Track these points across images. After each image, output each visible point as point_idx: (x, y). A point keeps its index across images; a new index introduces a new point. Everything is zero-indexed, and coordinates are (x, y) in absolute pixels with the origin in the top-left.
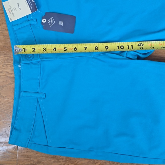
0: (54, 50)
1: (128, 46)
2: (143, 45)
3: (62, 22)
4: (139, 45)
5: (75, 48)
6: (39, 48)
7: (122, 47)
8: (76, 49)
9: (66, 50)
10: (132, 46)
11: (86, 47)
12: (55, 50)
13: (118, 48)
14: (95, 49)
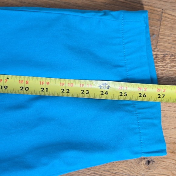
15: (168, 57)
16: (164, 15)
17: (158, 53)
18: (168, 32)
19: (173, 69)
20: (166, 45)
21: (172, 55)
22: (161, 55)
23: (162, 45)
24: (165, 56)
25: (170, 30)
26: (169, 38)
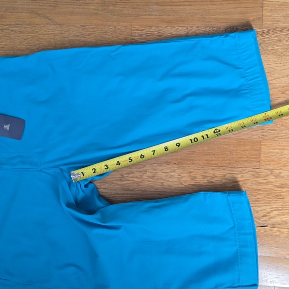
0: (117, 164)
1: (203, 136)
2: (219, 131)
3: (9, 126)
4: (214, 132)
5: (141, 156)
6: (100, 167)
7: (196, 140)
8: (143, 156)
9: (132, 160)
10: (207, 135)
11: (154, 151)
12: (119, 164)
13: (192, 142)
14: (165, 150)
15: (272, 31)
16: (264, 2)
17: (264, 29)
18: (269, 14)
19: (276, 38)
20: (268, 23)
21: (274, 29)
22: (266, 30)
23: (265, 24)
24: (269, 30)
25: (270, 12)
26: (270, 18)
